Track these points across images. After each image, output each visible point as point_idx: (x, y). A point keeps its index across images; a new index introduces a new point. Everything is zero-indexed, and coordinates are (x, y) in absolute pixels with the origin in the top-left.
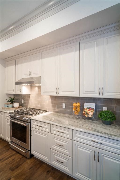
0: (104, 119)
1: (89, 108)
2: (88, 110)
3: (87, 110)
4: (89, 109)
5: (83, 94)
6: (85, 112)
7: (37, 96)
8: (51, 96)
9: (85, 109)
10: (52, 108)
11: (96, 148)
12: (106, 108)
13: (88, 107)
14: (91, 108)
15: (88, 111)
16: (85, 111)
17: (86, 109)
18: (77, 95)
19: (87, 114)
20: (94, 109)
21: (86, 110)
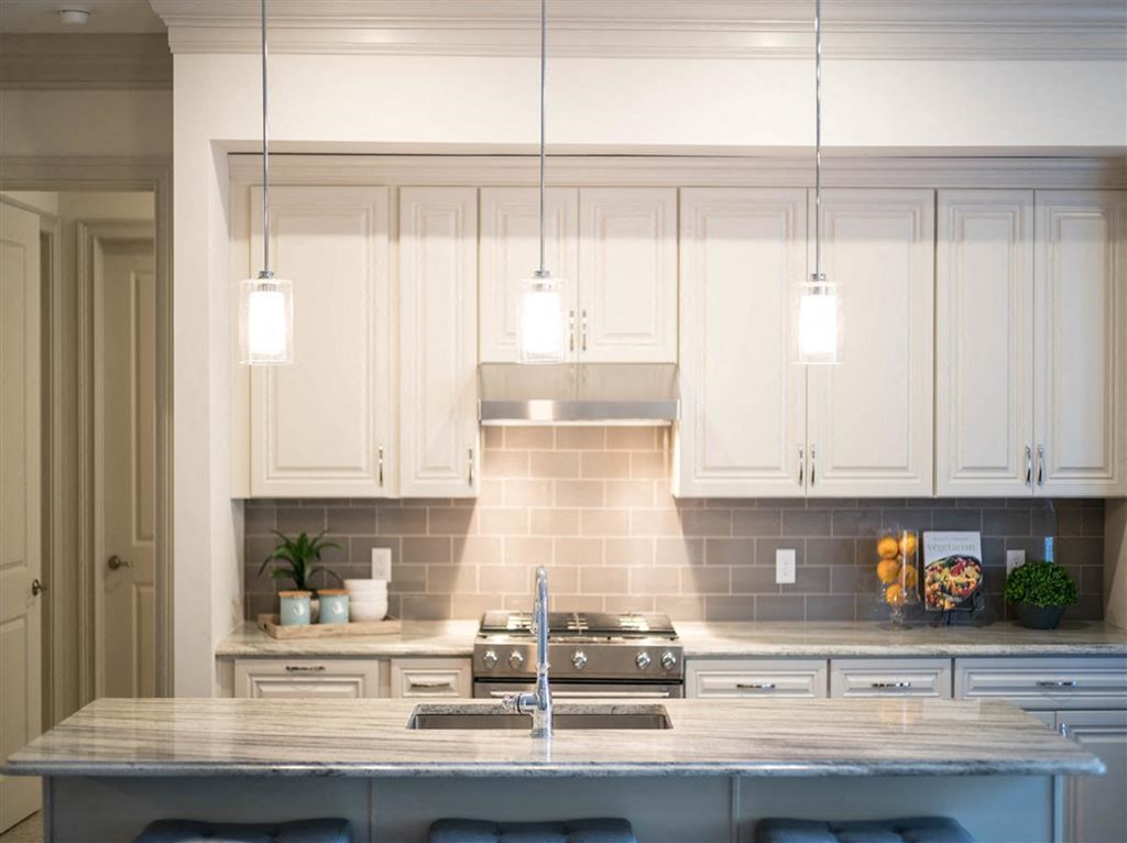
0: (1045, 599)
1: (955, 557)
2: (952, 573)
3: (947, 569)
4: (952, 563)
5: (952, 481)
6: (937, 586)
7: (554, 507)
8: (682, 503)
9: (933, 569)
10: (694, 595)
11: (1053, 713)
12: (1021, 553)
13: (948, 554)
14: (965, 558)
15: (952, 578)
16: (934, 581)
17: (937, 565)
18: (919, 488)
19: (950, 594)
20: (976, 562)
21: (938, 576)
